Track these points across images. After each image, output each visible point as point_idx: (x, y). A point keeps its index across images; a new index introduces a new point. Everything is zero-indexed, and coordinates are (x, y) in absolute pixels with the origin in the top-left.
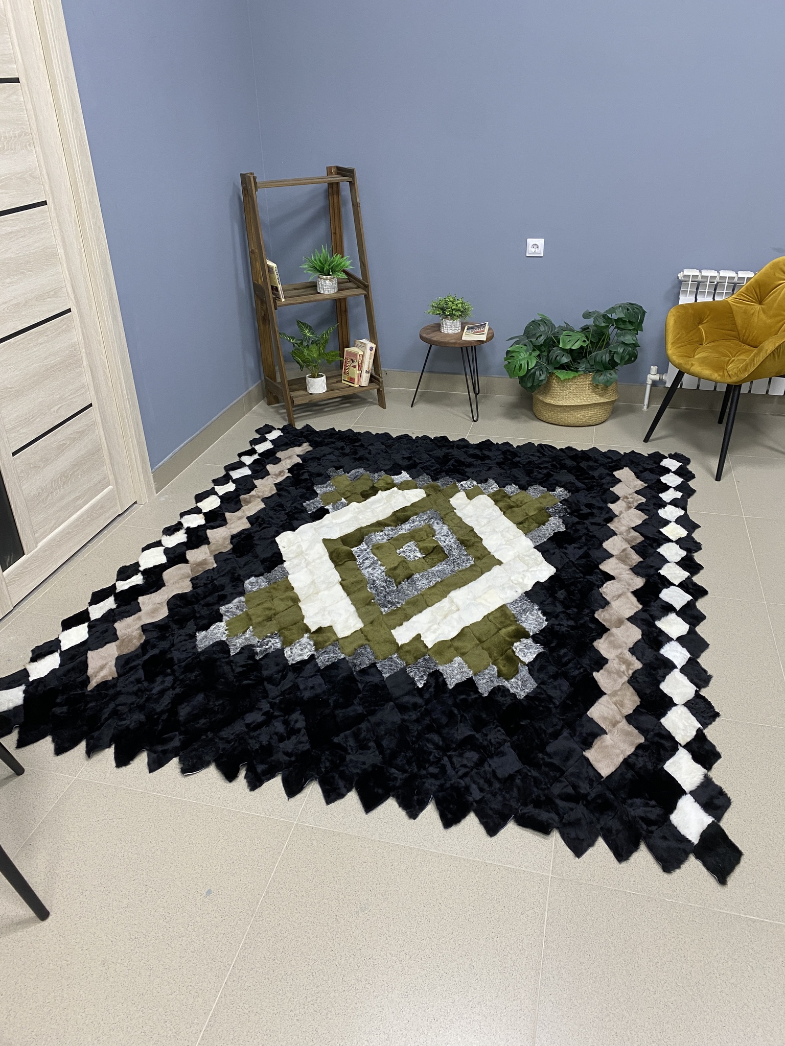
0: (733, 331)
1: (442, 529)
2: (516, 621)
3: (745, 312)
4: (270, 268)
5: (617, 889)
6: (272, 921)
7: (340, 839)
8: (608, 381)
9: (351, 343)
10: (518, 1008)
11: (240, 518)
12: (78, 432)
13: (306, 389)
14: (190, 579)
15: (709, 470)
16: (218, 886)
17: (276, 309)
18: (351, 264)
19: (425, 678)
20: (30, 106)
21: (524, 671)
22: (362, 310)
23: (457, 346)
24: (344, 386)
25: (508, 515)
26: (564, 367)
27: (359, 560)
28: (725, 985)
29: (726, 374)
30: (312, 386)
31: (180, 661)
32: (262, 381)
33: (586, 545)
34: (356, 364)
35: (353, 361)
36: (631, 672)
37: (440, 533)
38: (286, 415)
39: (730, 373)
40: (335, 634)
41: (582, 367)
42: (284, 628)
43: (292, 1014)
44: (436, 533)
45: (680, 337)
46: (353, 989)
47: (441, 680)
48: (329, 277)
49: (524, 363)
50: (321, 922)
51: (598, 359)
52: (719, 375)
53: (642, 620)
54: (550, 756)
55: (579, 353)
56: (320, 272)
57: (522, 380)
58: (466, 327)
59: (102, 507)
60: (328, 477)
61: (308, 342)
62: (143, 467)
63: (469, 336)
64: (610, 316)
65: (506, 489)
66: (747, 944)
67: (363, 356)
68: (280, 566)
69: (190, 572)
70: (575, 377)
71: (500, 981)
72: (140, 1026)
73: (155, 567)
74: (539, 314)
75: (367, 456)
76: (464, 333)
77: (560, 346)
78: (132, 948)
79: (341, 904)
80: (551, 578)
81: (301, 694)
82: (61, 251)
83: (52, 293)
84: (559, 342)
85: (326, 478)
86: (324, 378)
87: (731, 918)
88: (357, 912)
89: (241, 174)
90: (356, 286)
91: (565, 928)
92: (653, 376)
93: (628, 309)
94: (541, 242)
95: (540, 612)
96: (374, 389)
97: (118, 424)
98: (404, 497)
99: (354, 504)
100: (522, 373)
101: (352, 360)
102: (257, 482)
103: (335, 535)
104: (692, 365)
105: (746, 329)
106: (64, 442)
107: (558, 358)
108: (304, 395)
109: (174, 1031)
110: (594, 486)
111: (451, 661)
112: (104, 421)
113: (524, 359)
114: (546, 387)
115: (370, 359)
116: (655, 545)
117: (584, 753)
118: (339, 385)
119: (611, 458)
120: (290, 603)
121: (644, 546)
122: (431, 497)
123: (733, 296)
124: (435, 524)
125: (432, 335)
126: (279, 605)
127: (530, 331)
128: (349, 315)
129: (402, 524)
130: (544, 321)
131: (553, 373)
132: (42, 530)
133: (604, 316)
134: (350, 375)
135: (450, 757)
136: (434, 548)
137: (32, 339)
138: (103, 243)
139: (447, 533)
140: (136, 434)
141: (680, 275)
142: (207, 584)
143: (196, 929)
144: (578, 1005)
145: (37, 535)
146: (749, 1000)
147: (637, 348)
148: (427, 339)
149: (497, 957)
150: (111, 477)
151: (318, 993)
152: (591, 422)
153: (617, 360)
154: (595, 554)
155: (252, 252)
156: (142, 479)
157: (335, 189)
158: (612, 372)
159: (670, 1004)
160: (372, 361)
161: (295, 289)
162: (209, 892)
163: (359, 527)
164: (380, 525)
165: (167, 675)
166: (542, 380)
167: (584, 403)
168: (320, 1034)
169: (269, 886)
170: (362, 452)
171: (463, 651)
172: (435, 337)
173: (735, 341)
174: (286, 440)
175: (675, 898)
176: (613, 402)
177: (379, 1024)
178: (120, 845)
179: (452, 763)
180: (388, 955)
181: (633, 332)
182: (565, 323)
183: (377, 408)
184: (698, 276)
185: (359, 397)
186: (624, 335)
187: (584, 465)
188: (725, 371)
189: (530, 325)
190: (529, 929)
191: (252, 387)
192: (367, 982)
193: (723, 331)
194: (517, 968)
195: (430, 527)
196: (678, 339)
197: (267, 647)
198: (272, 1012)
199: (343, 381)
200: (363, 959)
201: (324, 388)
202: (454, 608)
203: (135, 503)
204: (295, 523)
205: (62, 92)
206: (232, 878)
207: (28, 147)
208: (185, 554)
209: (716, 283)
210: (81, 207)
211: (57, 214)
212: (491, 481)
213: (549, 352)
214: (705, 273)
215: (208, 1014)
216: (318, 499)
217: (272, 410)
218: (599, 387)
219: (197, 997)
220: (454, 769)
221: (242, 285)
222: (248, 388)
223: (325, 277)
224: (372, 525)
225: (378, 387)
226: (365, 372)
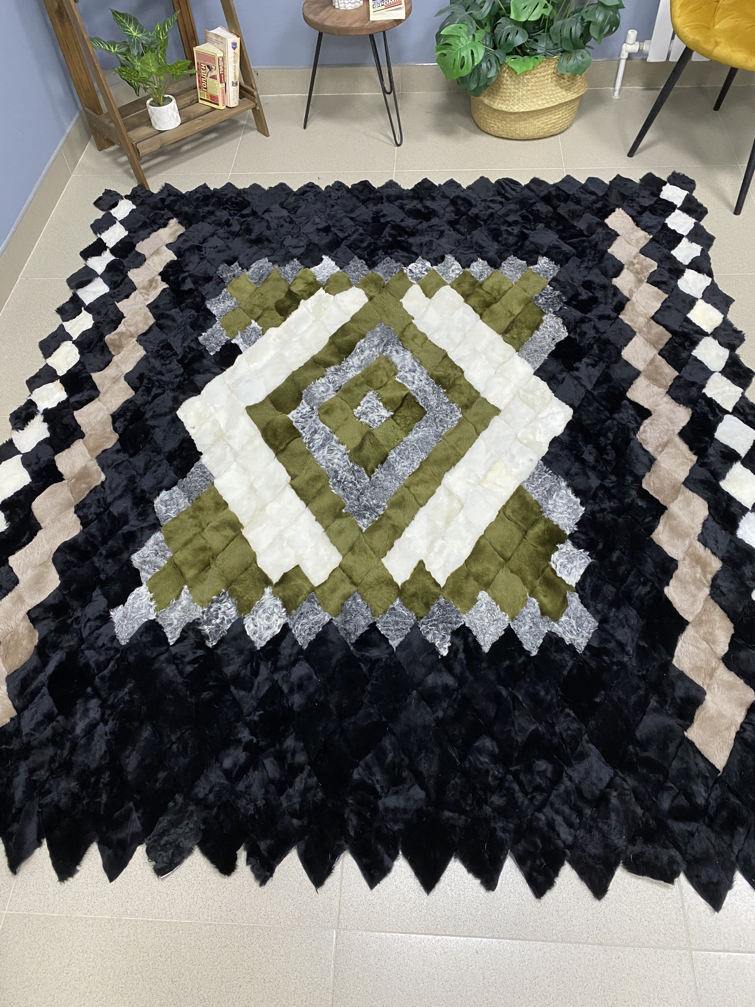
1: (404, 359)
2: (542, 512)
8: (577, 66)
9: (200, 36)
11: (115, 380)
13: (151, 126)
14: (73, 510)
19: (449, 638)
21: (574, 600)
23: (364, 33)
24: (202, 109)
25: (486, 319)
26: (519, 51)
27: (306, 435)
30: (158, 119)
31: (101, 666)
32: (80, 113)
33: (601, 359)
34: (216, 73)
35: (211, 69)
36: (710, 577)
37: (403, 367)
38: (129, 166)
40: (306, 579)
41: (542, 48)
42: (233, 582)
44: (399, 369)
47: (470, 639)
49: (466, 53)
51: (566, 33)
53: (702, 481)
54: (643, 745)
55: (536, 25)
60: (221, 283)
61: (138, 47)
63: (378, 14)
65: (471, 269)
67: (223, 58)
68: (197, 464)
69: (70, 496)
73: (17, 494)
75: (267, 233)
76: (371, 8)
80: (570, 426)
81: (287, 701)
84: (509, 12)
85: (218, 284)
86: (173, 102)
92: (631, 46)
95: (570, 491)
96: (248, 109)
98: (339, 307)
99: (272, 331)
100: (463, 74)
101: (208, 67)
102: (122, 306)
103: (259, 395)
107: (510, 37)
108: (151, 135)
110: (586, 247)
111: (474, 601)
113: (466, 47)
114: (495, 87)
115: (235, 62)
116: (687, 344)
117: (685, 733)
118: (196, 109)
119: (596, 194)
120: (229, 533)
121: (674, 348)
122: (375, 299)
124: (394, 353)
125: (322, 14)
126: (215, 540)
129: (346, 357)
131: (504, 64)
134: (210, 91)
135: (516, 775)
136: (404, 399)
139: (413, 365)
142: (101, 513)
147: (619, 10)
148: (314, 22)
152: (554, 131)
153: (593, 32)
154: (617, 373)
158: (584, 50)
160: (238, 65)
163: (290, 373)
164: (317, 364)
165: (88, 698)
166: (491, 78)
167: (547, 106)
170: (258, 228)
171: (486, 579)
172: (328, 18)
174: (143, 218)
176: (582, 96)
179: (520, 784)
187: (563, 209)
191: (70, 127)
195: (388, 360)
197: (218, 621)
199: (200, 101)
201: (177, 119)
202: (456, 505)
204: (198, 378)
208: (54, 461)
212: (449, 258)
213: (494, 26)
216: (217, 326)
217: (106, 159)
218: (565, 76)
220: (526, 794)
222: (63, 132)
224: (306, 367)
225: (253, 105)
226: (231, 84)
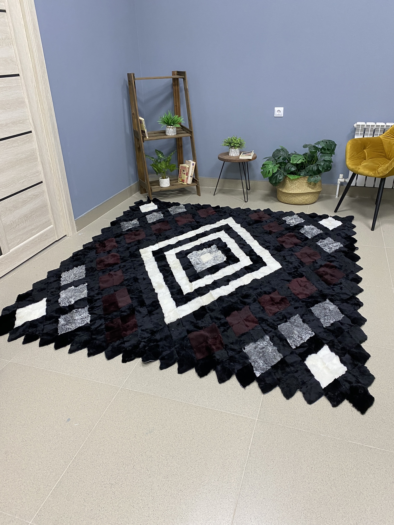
0: (383, 153)
3: (390, 143)
4: (141, 121)
5: (293, 428)
6: (100, 436)
7: (144, 396)
8: (316, 180)
9: (184, 163)
10: (229, 487)
12: (34, 195)
13: (159, 185)
15: (368, 226)
16: (74, 417)
17: (143, 142)
18: (183, 120)
20: (11, 25)
22: (189, 146)
23: (236, 161)
24: (179, 184)
26: (292, 173)
28: (350, 482)
29: (377, 172)
30: (162, 183)
32: (138, 182)
34: (185, 172)
35: (184, 171)
39: (379, 172)
41: (303, 173)
43: (103, 483)
45: (353, 155)
46: (138, 472)
48: (172, 126)
49: (271, 170)
50: (126, 437)
51: (311, 169)
52: (373, 173)
55: (301, 167)
56: (167, 124)
57: (271, 179)
58: (242, 153)
59: (47, 235)
61: (160, 160)
62: (69, 217)
63: (243, 157)
64: (317, 146)
66: (365, 460)
67: (189, 168)
70: (298, 178)
71: (221, 472)
72: (19, 486)
74: (280, 146)
76: (241, 155)
77: (291, 162)
78: (23, 446)
79: (139, 429)
82: (27, 101)
83: (21, 122)
84: (290, 161)
86: (168, 179)
87: (358, 446)
88: (147, 433)
89: (128, 74)
90: (185, 132)
91: (262, 447)
92: (341, 179)
93: (327, 143)
94: (282, 109)
96: (195, 185)
97: (57, 194)
100: (270, 175)
104: (359, 169)
105: (390, 152)
106: (26, 199)
107: (290, 168)
108: (158, 188)
109: (37, 489)
112: (49, 191)
113: (271, 168)
114: (282, 184)
115: (192, 170)
118: (177, 183)
123: (383, 135)
125: (224, 157)
127: (275, 155)
128: (183, 149)
130: (283, 149)
131: (287, 176)
132: (12, 243)
133: (314, 146)
134: (182, 178)
137: (9, 143)
138: (50, 99)
140: (66, 200)
141: (355, 125)
143: (58, 438)
144: (264, 488)
145: (10, 245)
146: (364, 490)
147: (331, 163)
148: (221, 158)
149: (221, 460)
150: (52, 221)
151: (118, 473)
152: (307, 203)
153: (321, 169)
155: (133, 114)
156: (69, 223)
157: (176, 81)
158: (318, 176)
159: (317, 490)
160: (193, 171)
161: (155, 133)
162: (69, 420)
166: (280, 180)
167: (303, 192)
168: (116, 495)
169: (102, 418)
172: (226, 157)
173: (384, 158)
175: (326, 434)
176: (319, 193)
177: (149, 491)
178: (26, 395)
180: (160, 456)
181: (329, 155)
182: (294, 151)
183: (196, 196)
184: (364, 125)
185: (187, 191)
186: (324, 156)
188: (376, 171)
189: (275, 151)
190: (241, 446)
191: (133, 184)
192: (146, 469)
193: (377, 153)
194: (231, 466)
196: (352, 156)
198: (92, 482)
199: (179, 182)
200: (146, 457)
201: (168, 184)
203: (66, 236)
205: (28, 18)
206: (82, 413)
207: (10, 46)
209: (374, 129)
210: (38, 79)
211: (25, 81)
213: (285, 166)
214: (368, 124)
215: (57, 481)
217: (142, 196)
218: (312, 184)
219: (53, 472)
221: (128, 131)
222: (130, 185)
223: (169, 126)
225: (196, 184)
226: (190, 176)
